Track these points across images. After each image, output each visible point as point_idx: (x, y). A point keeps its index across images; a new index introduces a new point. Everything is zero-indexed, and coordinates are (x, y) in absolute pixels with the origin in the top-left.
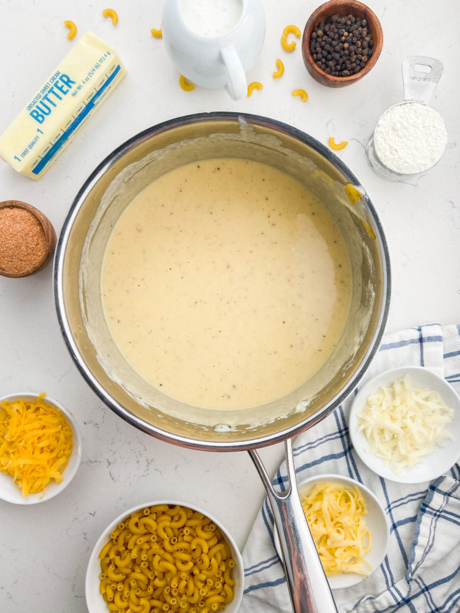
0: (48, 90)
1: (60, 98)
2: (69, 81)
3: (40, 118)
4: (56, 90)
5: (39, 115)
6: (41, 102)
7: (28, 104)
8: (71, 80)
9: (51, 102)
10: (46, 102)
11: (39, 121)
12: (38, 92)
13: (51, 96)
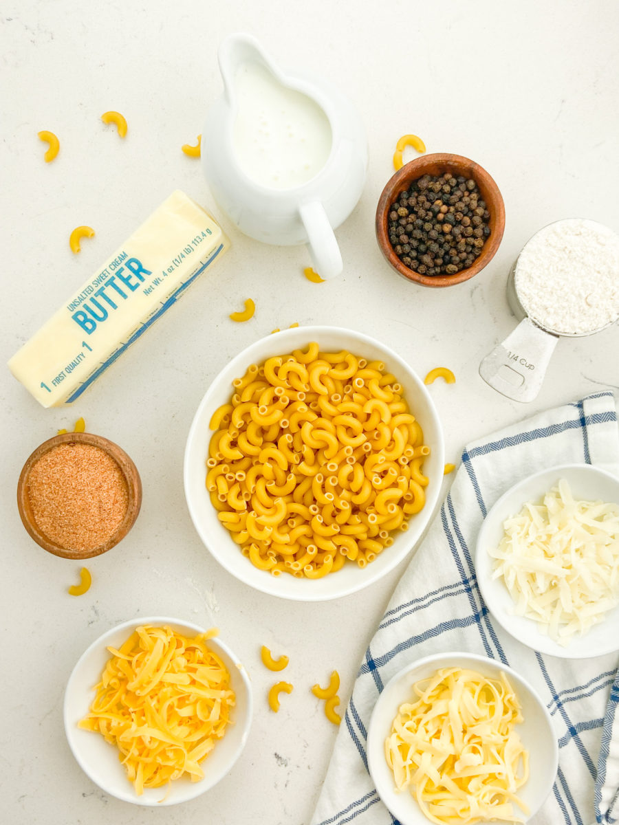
0: (105, 282)
1: (125, 296)
2: (141, 269)
3: (89, 325)
4: (118, 282)
5: (87, 320)
6: (92, 300)
7: (70, 301)
8: (143, 268)
9: (109, 301)
10: (100, 300)
11: (86, 329)
12: (89, 282)
13: (110, 291)
